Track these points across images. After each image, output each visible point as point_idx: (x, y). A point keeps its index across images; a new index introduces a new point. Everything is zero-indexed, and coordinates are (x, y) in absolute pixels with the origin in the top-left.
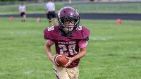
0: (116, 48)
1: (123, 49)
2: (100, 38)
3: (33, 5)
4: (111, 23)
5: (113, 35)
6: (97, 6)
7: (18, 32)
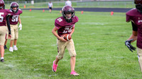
0: (110, 30)
1: (114, 31)
2: (100, 24)
3: (58, 2)
4: (108, 14)
5: (108, 21)
6: (98, 3)
7: (48, 20)
